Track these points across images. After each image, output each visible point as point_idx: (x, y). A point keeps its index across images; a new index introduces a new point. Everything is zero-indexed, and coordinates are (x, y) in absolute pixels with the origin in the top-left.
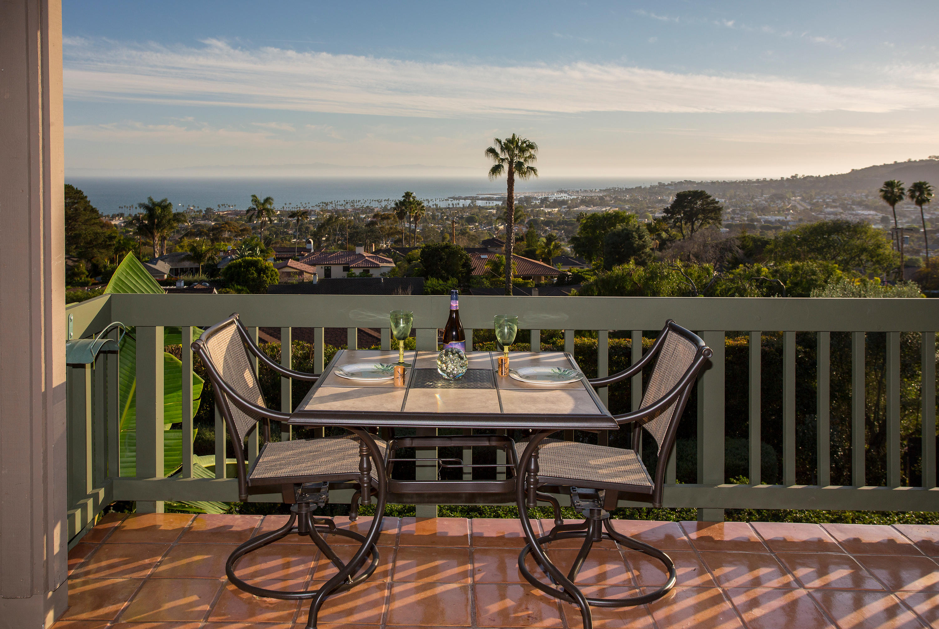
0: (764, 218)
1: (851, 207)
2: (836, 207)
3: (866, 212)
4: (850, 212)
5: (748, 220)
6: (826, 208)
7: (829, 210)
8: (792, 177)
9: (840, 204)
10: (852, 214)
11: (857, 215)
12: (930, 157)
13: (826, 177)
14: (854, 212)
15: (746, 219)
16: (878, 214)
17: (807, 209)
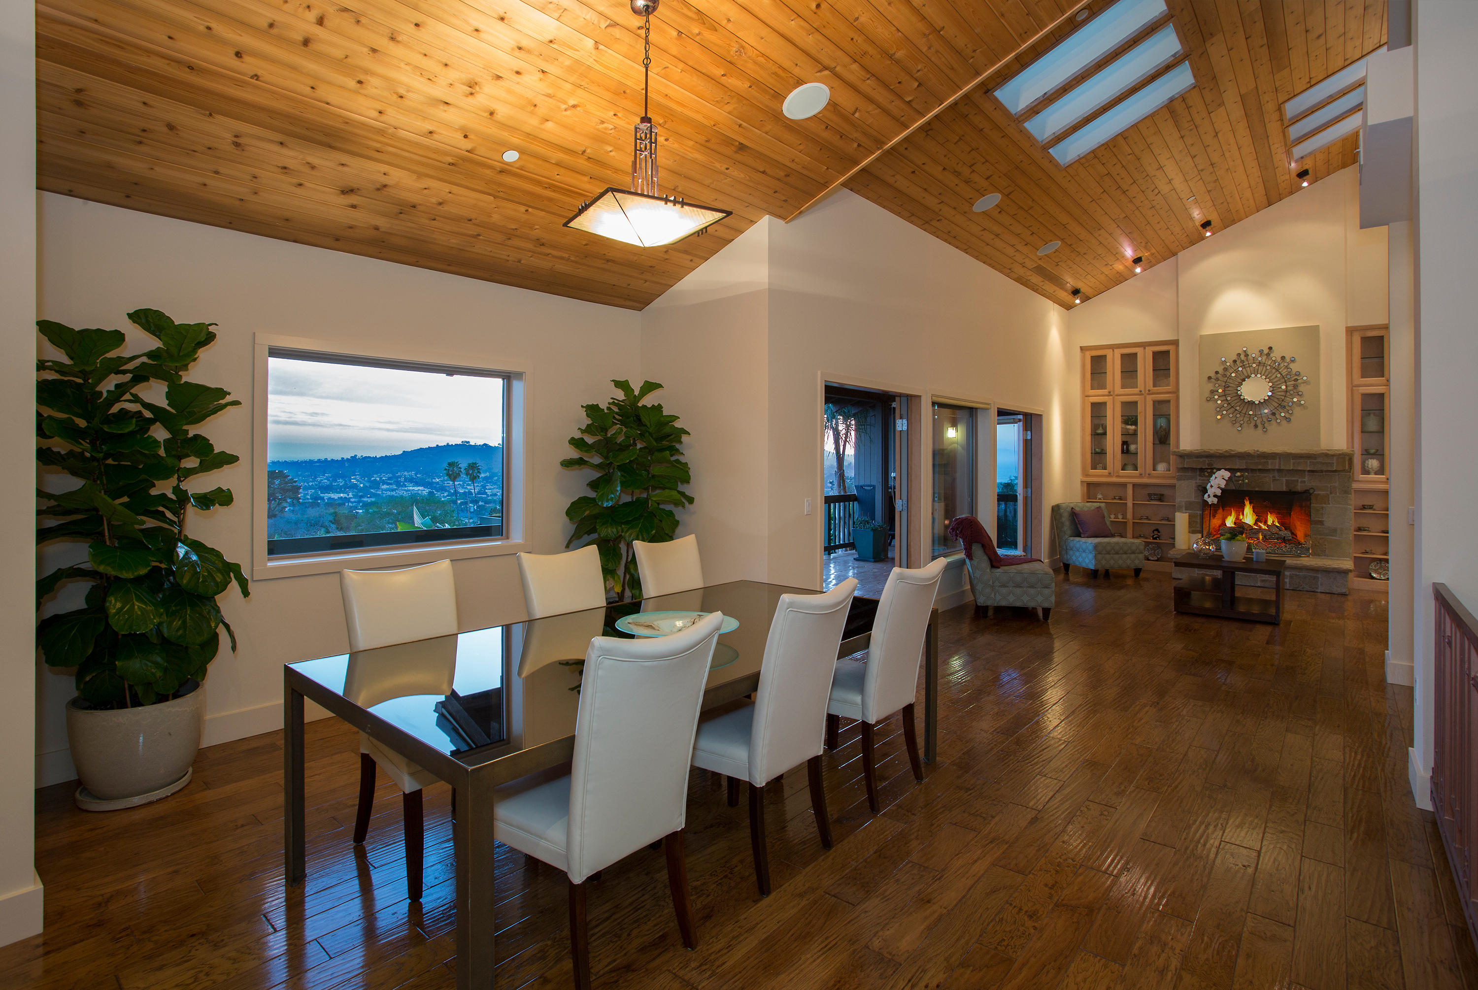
0: (327, 496)
1: (404, 484)
2: (391, 484)
3: (416, 488)
4: (403, 488)
5: (311, 499)
6: (383, 485)
7: (385, 487)
8: (352, 457)
9: (395, 481)
10: (405, 490)
11: (409, 490)
12: (462, 442)
13: (382, 457)
14: (406, 488)
15: (309, 497)
16: (426, 489)
17: (367, 486)
